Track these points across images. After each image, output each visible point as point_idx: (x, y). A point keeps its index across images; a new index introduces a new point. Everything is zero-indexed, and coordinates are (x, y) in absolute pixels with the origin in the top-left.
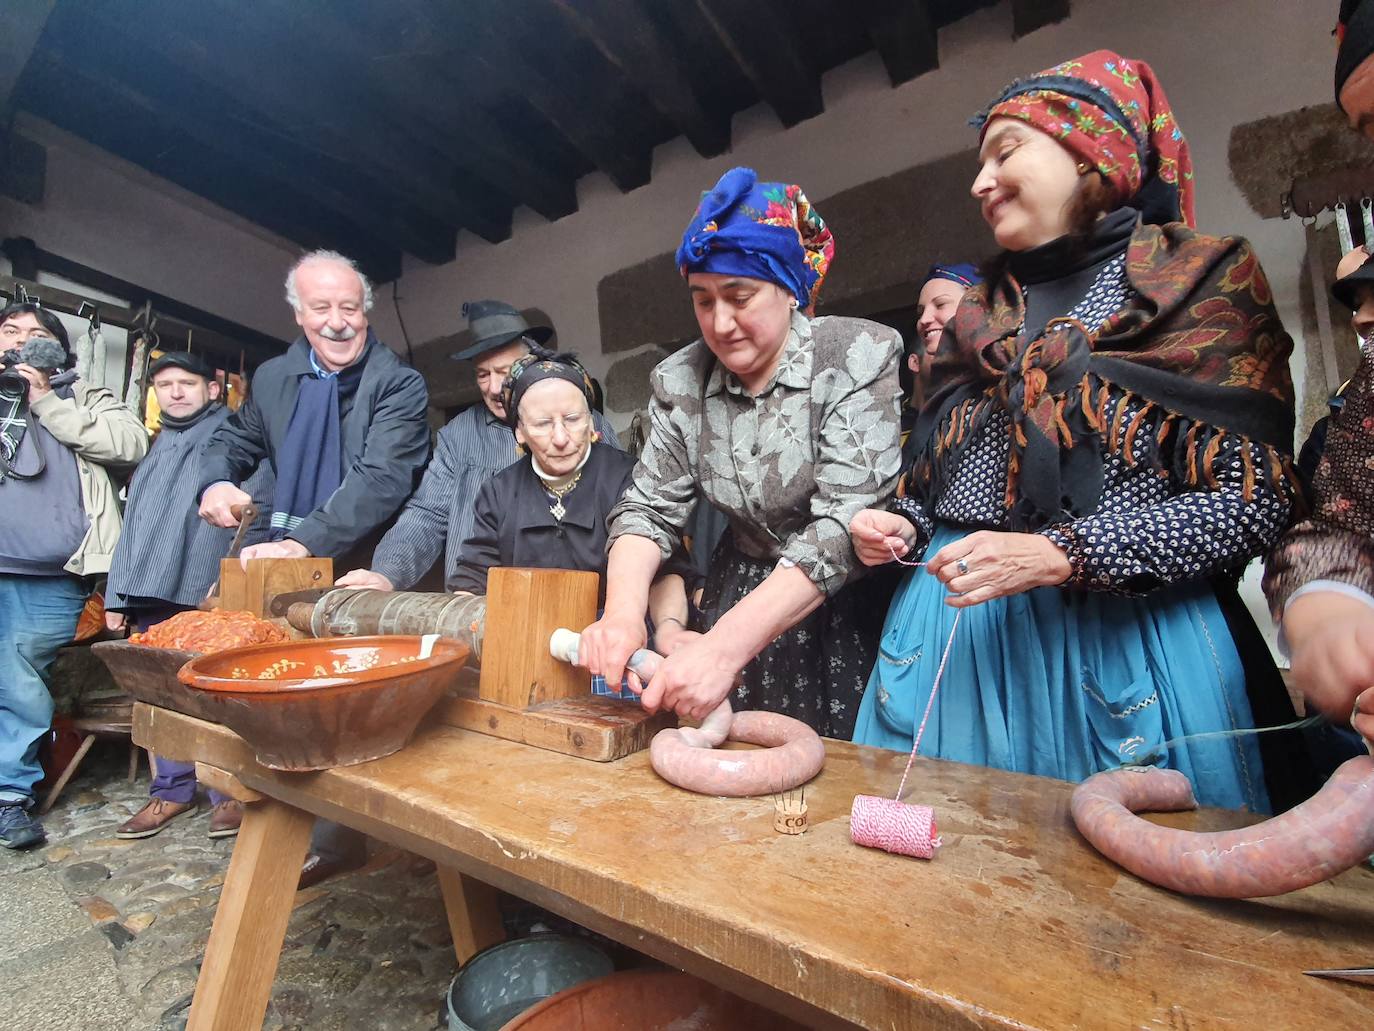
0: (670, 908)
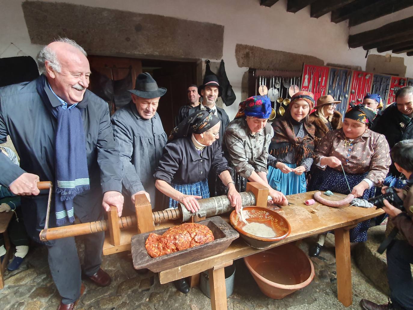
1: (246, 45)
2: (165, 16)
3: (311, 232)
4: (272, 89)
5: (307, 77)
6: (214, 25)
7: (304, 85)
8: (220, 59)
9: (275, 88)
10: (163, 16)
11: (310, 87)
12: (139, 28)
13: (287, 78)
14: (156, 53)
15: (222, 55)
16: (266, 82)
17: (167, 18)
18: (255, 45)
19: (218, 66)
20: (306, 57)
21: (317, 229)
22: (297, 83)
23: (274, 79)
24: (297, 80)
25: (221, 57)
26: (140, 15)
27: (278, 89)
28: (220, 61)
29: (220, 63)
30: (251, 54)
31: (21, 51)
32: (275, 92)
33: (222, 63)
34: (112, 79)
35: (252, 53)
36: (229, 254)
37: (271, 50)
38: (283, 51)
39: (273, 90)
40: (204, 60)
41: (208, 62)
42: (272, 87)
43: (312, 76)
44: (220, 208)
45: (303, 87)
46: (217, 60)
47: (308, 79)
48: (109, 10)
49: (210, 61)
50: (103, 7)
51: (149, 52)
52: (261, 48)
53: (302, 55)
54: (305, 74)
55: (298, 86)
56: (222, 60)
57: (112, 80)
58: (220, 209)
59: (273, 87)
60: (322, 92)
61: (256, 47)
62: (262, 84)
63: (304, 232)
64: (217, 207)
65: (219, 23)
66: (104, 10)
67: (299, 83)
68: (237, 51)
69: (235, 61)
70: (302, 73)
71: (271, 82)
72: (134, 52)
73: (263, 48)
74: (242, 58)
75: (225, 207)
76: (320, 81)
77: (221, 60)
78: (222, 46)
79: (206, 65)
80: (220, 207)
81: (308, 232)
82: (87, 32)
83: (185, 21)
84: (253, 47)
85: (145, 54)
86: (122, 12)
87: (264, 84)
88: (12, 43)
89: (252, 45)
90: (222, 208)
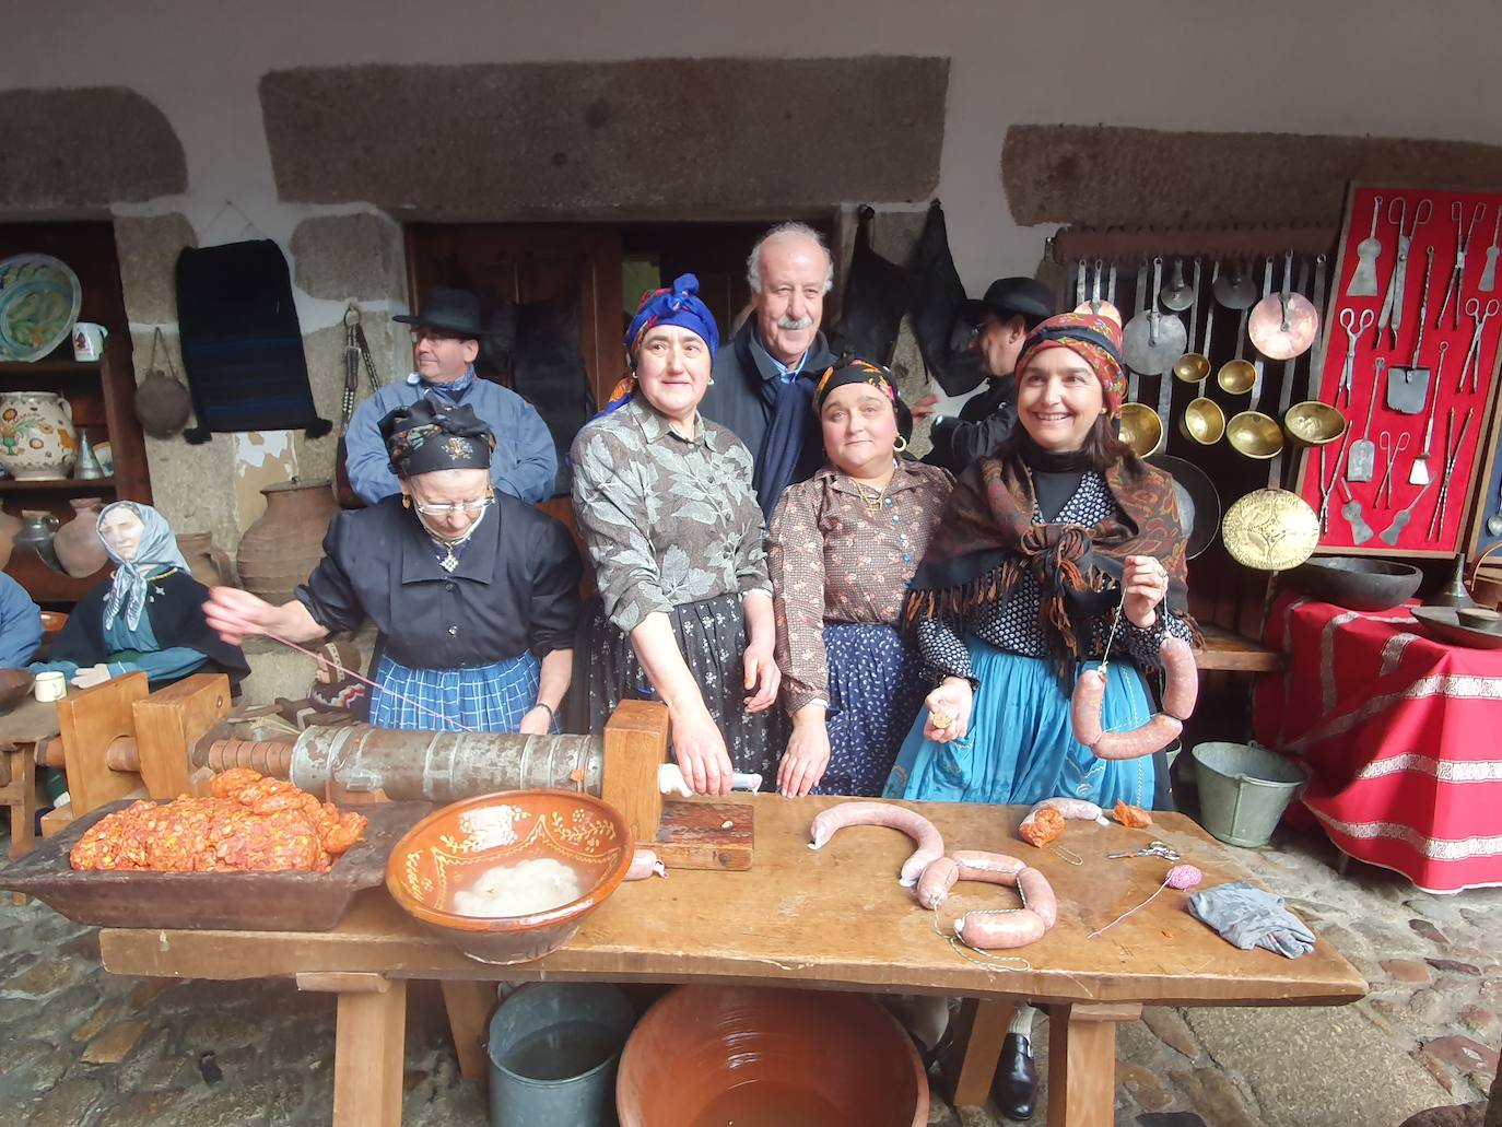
0: (916, 970)
1: (1061, 126)
2: (697, 56)
3: (786, 964)
4: (1149, 318)
5: (1369, 250)
6: (904, 60)
7: (1351, 292)
8: (923, 200)
9: (1165, 311)
10: (690, 61)
11: (1389, 298)
12: (598, 116)
13: (1244, 263)
14: (657, 199)
15: (937, 183)
16: (1112, 284)
17: (706, 62)
18: (1108, 123)
19: (917, 228)
20: (1432, 150)
21: (822, 960)
22: (1303, 284)
23: (1158, 270)
24: (1305, 269)
25: (932, 189)
26: (606, 68)
27: (1184, 316)
28: (923, 207)
29: (925, 216)
30: (1085, 166)
31: (250, 224)
32: (1163, 331)
33: (936, 217)
34: (518, 301)
35: (1093, 157)
36: (355, 944)
37: (1201, 135)
38: (1276, 131)
39: (1156, 320)
40: (848, 207)
41: (865, 216)
42: (1149, 306)
43: (1404, 244)
44: (440, 775)
45: (1344, 301)
46: (909, 201)
47: (1379, 261)
48: (504, 69)
49: (873, 212)
50: (485, 59)
51: (629, 198)
52: (1143, 132)
53: (1404, 141)
54: (1359, 234)
55: (1310, 296)
56: (936, 205)
57: (514, 303)
58: (441, 777)
59: (1155, 307)
60: (1480, 328)
61: (1113, 131)
62: (1089, 297)
63: (740, 955)
64: (427, 768)
65: (923, 51)
66: (490, 68)
67: (1320, 283)
68: (1009, 158)
69: (999, 201)
70: (1340, 234)
71: (1142, 282)
72: (579, 200)
73: (1153, 132)
74: (1037, 183)
75: (459, 773)
76: (1461, 264)
77: (931, 200)
78: (937, 146)
79: (856, 226)
80: (439, 768)
81: (765, 958)
82: (433, 152)
83: (776, 67)
84: (1099, 129)
85: (616, 205)
86: (545, 69)
87: (1104, 296)
88: (229, 203)
89: (1093, 123)
90: (447, 776)
